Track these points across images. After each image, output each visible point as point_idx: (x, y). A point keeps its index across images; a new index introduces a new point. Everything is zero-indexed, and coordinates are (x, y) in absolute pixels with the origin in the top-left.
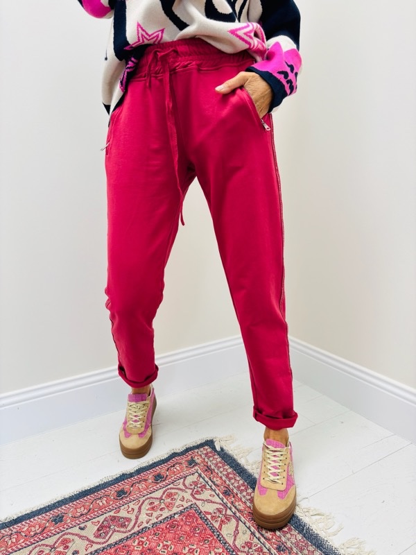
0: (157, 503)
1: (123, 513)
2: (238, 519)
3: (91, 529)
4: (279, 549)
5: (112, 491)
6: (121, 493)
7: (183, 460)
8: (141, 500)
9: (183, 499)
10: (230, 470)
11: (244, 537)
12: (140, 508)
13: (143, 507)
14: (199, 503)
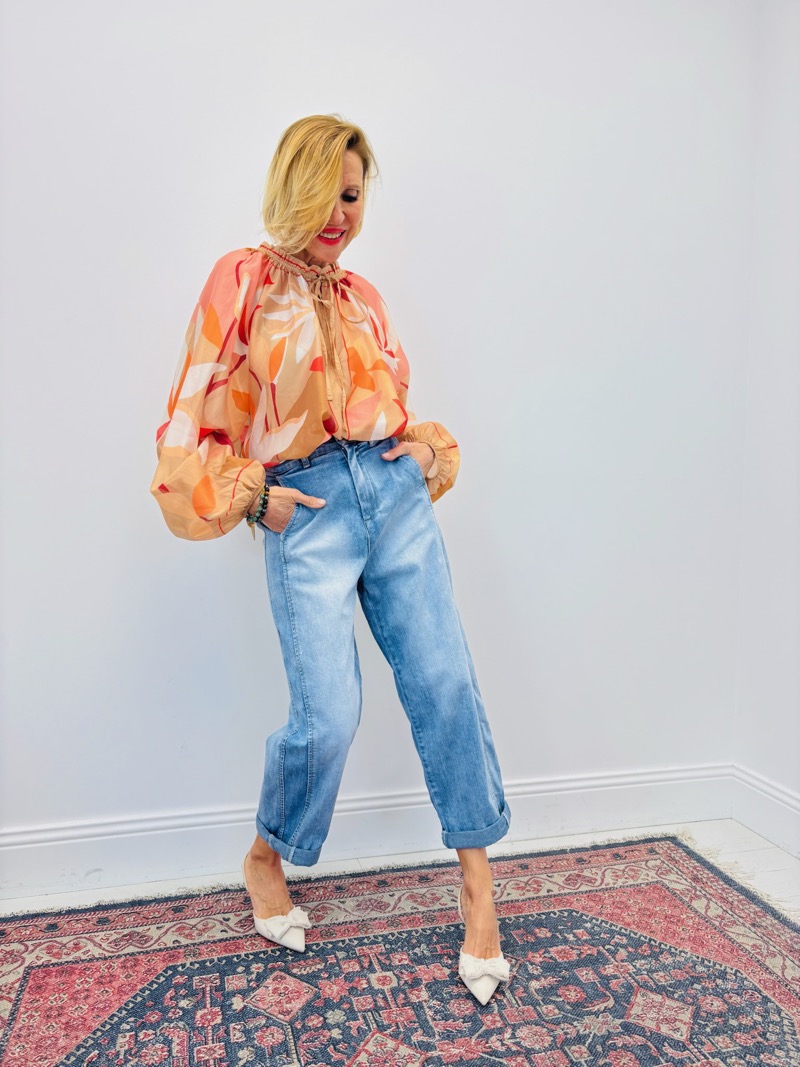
0: (621, 873)
1: (586, 873)
2: (709, 900)
3: (559, 878)
4: (753, 925)
5: (571, 857)
6: (580, 861)
7: (642, 847)
8: (604, 869)
9: (647, 876)
10: (697, 864)
11: (715, 911)
12: (603, 874)
13: (606, 873)
14: (666, 882)
